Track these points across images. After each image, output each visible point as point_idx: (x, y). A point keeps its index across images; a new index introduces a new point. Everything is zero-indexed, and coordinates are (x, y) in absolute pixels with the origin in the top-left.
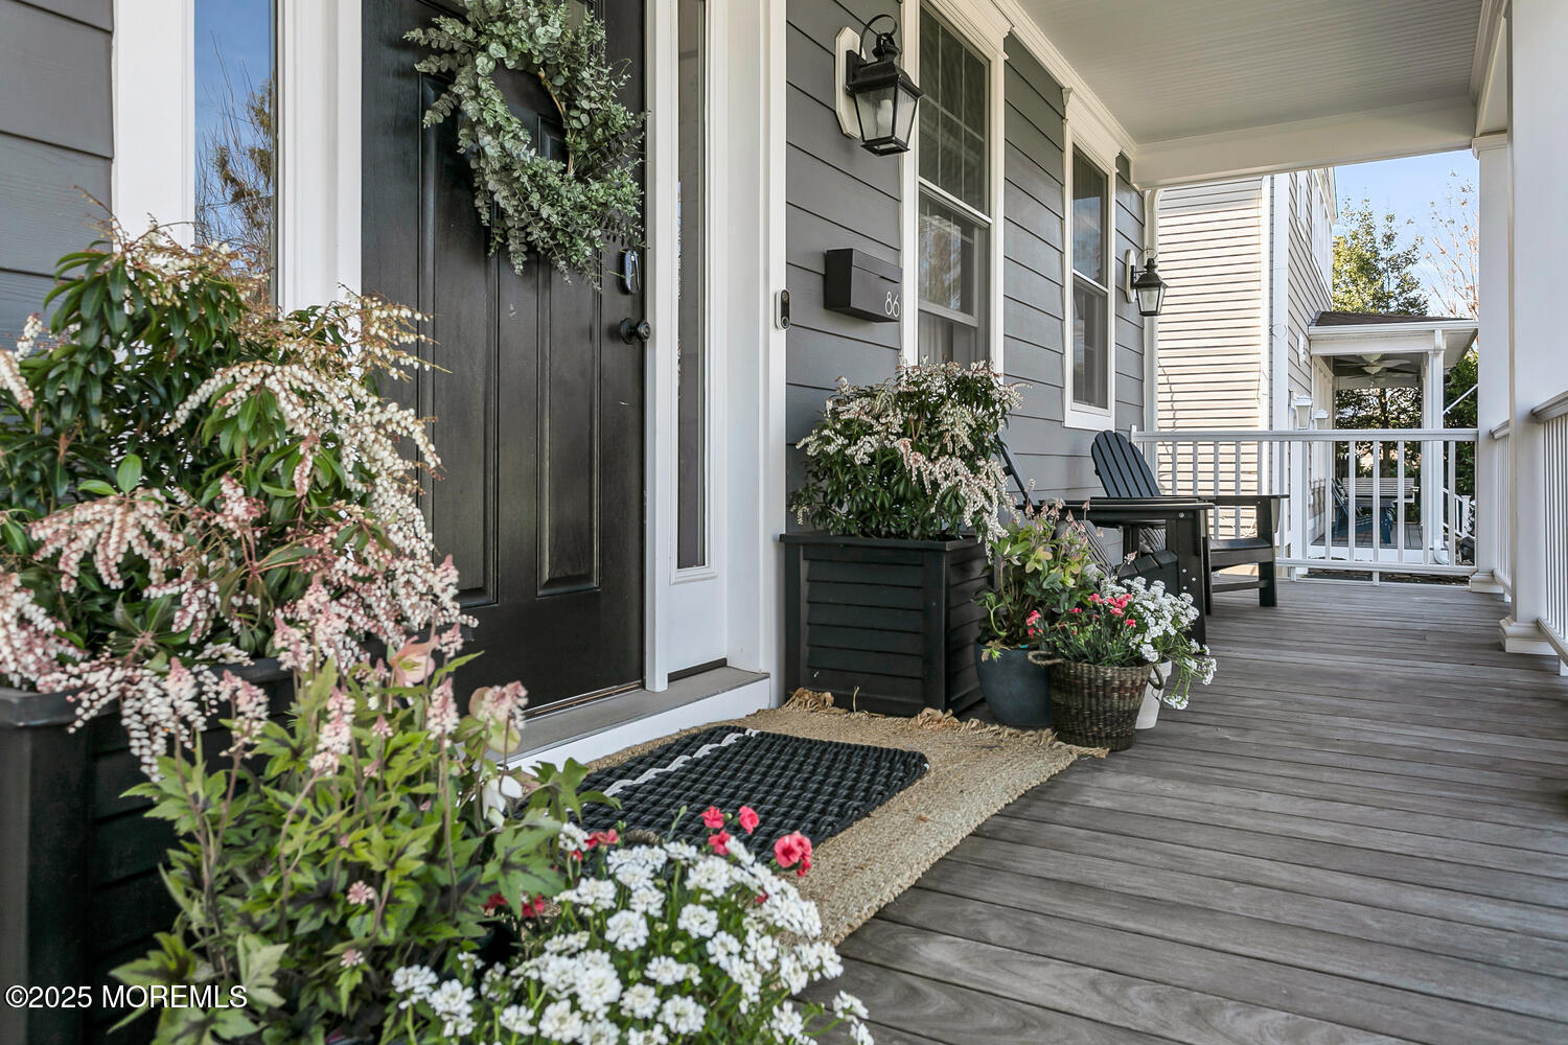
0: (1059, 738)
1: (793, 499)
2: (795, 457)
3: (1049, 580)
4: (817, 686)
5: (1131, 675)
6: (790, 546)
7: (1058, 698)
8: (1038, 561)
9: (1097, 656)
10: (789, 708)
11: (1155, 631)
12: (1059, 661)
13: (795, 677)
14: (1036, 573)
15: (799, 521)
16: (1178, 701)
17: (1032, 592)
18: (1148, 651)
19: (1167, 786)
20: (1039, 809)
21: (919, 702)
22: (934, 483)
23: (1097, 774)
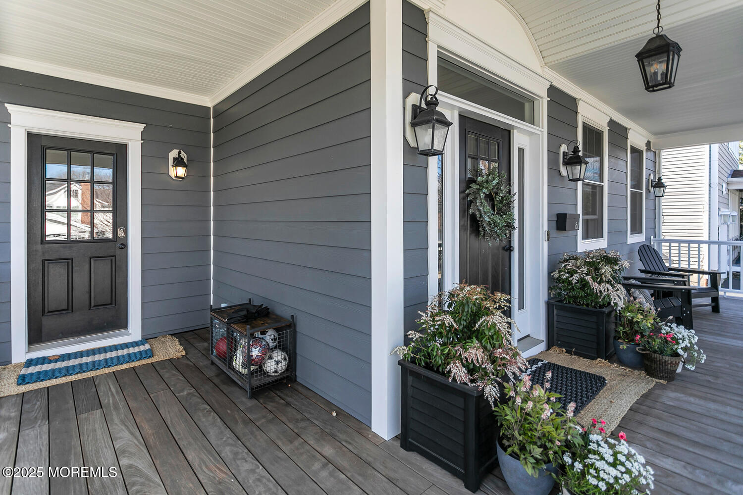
0: (647, 375)
1: (550, 288)
2: (551, 278)
3: (642, 325)
4: (560, 346)
5: (674, 360)
6: (549, 305)
7: (647, 363)
8: (638, 319)
9: (661, 352)
10: (551, 351)
11: (683, 345)
12: (648, 352)
13: (551, 343)
14: (638, 322)
15: (552, 296)
16: (691, 367)
17: (636, 328)
18: (680, 352)
19: (692, 399)
20: (648, 402)
21: (596, 356)
22: (601, 291)
23: (664, 391)
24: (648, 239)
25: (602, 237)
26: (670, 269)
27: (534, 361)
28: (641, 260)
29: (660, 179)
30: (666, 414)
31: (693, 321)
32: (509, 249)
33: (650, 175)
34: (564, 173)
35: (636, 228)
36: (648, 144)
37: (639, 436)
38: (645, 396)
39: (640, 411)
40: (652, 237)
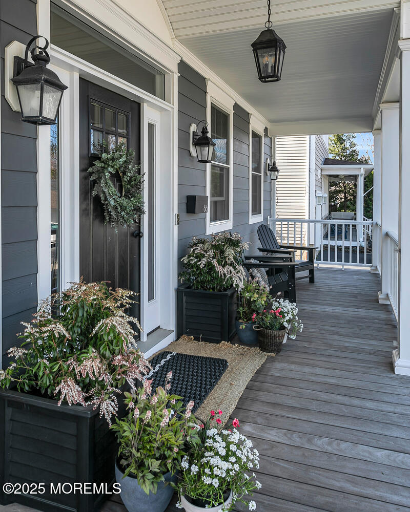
0: (261, 350)
1: (180, 275)
2: (181, 265)
3: (258, 303)
4: (189, 334)
5: (281, 332)
6: (179, 292)
7: (261, 339)
8: (255, 298)
9: (272, 327)
10: (180, 341)
11: (287, 318)
12: (262, 329)
13: (180, 332)
14: (254, 301)
15: (182, 282)
16: (293, 337)
17: (253, 307)
18: (286, 324)
19: (293, 367)
20: (261, 378)
21: (220, 339)
22: (224, 274)
23: (274, 363)
24: (265, 219)
25: (228, 219)
26: (281, 247)
27: (163, 355)
28: (259, 239)
29: (274, 164)
30: (273, 385)
31: (296, 292)
32: (138, 235)
33: (267, 159)
34: (194, 154)
35: (256, 210)
36: (266, 130)
37: (252, 413)
38: (259, 372)
39: (254, 388)
40: (269, 217)
